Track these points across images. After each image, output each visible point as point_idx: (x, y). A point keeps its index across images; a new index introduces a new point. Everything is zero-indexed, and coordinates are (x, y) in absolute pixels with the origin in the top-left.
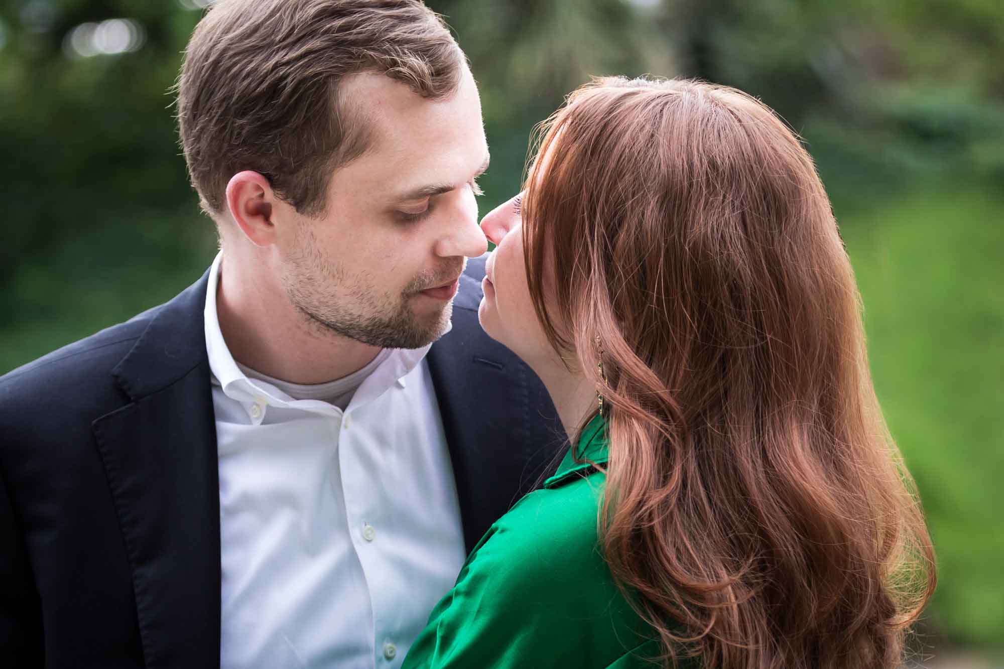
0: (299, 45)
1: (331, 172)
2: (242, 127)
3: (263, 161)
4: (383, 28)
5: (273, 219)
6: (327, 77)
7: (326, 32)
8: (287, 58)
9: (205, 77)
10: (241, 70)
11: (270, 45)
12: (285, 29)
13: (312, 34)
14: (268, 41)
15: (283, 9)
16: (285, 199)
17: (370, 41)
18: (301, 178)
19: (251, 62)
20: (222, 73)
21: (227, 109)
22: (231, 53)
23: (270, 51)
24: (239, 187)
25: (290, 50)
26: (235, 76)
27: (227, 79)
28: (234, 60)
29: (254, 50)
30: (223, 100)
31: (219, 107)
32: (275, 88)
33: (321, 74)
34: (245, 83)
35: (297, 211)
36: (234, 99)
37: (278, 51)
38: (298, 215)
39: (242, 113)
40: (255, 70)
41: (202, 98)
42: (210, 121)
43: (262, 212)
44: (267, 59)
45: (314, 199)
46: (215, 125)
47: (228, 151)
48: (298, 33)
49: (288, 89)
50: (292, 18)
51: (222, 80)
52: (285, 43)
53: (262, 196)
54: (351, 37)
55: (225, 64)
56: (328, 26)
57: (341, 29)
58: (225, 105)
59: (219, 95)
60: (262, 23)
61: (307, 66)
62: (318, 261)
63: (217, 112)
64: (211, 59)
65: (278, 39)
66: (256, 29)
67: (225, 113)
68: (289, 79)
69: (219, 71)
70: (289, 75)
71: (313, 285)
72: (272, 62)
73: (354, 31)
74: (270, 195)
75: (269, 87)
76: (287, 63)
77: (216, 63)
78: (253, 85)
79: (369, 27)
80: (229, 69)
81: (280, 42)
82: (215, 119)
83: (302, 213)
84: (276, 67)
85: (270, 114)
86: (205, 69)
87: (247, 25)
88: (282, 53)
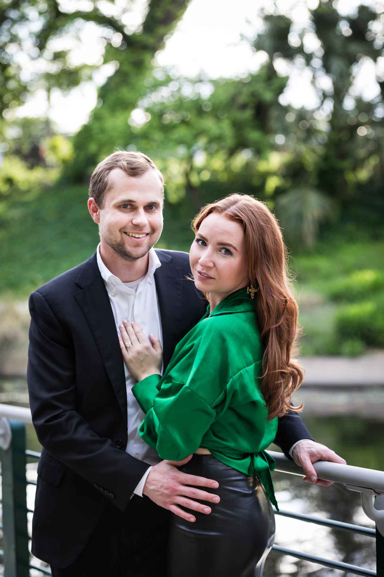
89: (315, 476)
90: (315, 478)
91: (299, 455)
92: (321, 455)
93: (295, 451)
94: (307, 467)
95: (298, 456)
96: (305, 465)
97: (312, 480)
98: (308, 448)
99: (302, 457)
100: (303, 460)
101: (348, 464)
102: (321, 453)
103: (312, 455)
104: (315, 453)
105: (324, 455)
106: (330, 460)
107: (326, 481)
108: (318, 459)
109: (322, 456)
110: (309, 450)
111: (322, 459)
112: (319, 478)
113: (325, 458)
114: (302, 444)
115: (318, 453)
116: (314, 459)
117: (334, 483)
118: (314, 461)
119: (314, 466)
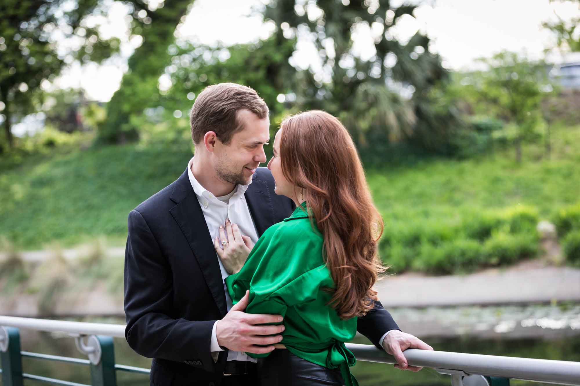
0: (229, 100)
1: (233, 135)
2: (211, 120)
3: (215, 130)
4: (251, 99)
5: (215, 145)
6: (236, 109)
7: (236, 98)
8: (226, 103)
9: (202, 107)
10: (213, 105)
11: (221, 100)
12: (226, 96)
13: (233, 98)
14: (221, 99)
15: (225, 92)
16: (219, 139)
17: (247, 102)
18: (224, 135)
19: (216, 103)
20: (207, 106)
21: (208, 115)
22: (210, 101)
23: (221, 101)
24: (208, 136)
25: (227, 101)
26: (211, 107)
27: (209, 107)
28: (211, 103)
29: (218, 101)
30: (207, 113)
31: (205, 114)
32: (222, 110)
33: (234, 108)
34: (214, 109)
35: (222, 143)
36: (211, 112)
37: (224, 101)
38: (222, 144)
39: (212, 116)
40: (217, 105)
41: (200, 111)
42: (202, 118)
43: (212, 143)
44: (220, 103)
45: (228, 140)
46: (204, 119)
47: (206, 126)
48: (229, 98)
49: (225, 111)
50: (228, 94)
51: (207, 108)
52: (225, 100)
53: (213, 139)
54: (243, 100)
55: (208, 103)
56: (237, 97)
57: (240, 98)
58: (207, 114)
59: (206, 111)
60: (219, 95)
61: (231, 106)
63: (205, 116)
64: (204, 102)
65: (224, 98)
66: (217, 96)
67: (207, 116)
68: (227, 108)
69: (207, 105)
70: (226, 107)
72: (222, 104)
73: (244, 99)
74: (215, 138)
75: (221, 110)
76: (226, 105)
77: (206, 103)
78: (216, 109)
79: (247, 99)
80: (209, 105)
81: (224, 99)
83: (224, 144)
84: (223, 105)
85: (220, 117)
86: (202, 105)
87: (215, 94)
88: (225, 102)
89: (406, 363)
90: (405, 365)
91: (390, 344)
92: (410, 343)
93: (385, 340)
94: (398, 355)
95: (388, 345)
96: (396, 353)
97: (403, 367)
98: (397, 337)
99: (393, 346)
100: (394, 349)
101: (434, 350)
102: (410, 341)
103: (402, 343)
104: (405, 341)
105: (413, 343)
106: (418, 348)
107: (416, 367)
108: (408, 346)
109: (411, 345)
110: (399, 339)
111: (412, 347)
112: (409, 365)
113: (414, 346)
114: (392, 335)
115: (408, 341)
116: (404, 347)
117: (424, 368)
118: (404, 350)
119: (403, 354)
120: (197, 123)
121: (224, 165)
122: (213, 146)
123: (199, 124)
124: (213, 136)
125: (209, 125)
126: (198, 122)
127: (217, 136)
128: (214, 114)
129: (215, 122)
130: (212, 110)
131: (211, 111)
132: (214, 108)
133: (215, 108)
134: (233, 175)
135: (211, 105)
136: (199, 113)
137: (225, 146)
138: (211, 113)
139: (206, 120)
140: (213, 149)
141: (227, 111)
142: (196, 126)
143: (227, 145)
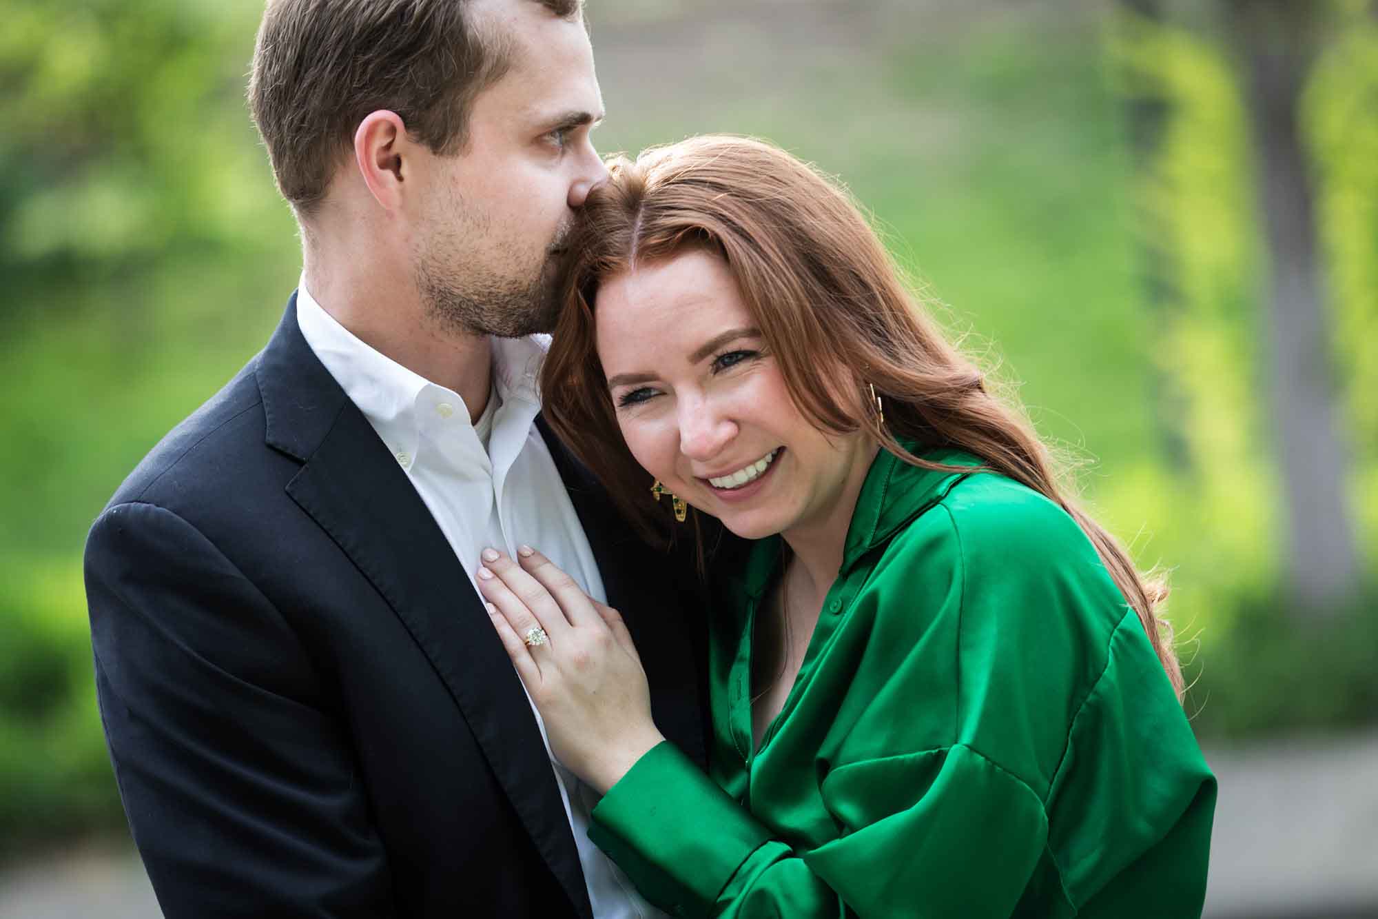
1: (473, 99)
2: (367, 63)
3: (395, 99)
5: (404, 171)
9: (309, 27)
16: (420, 139)
18: (437, 114)
21: (346, 46)
24: (371, 134)
26: (352, 11)
27: (340, 19)
34: (367, 13)
35: (435, 153)
36: (355, 34)
38: (436, 158)
39: (366, 48)
43: (394, 164)
46: (331, 72)
47: (348, 99)
51: (334, 21)
53: (392, 143)
59: (335, 35)
62: (460, 209)
67: (343, 54)
71: (452, 243)
74: (402, 142)
78: (376, 13)
80: (340, 9)
82: (330, 66)
83: (442, 154)
85: (400, 42)
120: (304, 100)
121: (461, 247)
122: (400, 179)
123: (315, 102)
124: (392, 130)
125: (361, 88)
126: (306, 96)
127: (406, 126)
128: (373, 33)
129: (384, 68)
130: (359, 21)
131: (357, 29)
132: (364, 10)
133: (371, 8)
134: (503, 292)
135: (346, 8)
136: (300, 60)
137: (449, 161)
138: (357, 37)
139: (344, 70)
140: (402, 192)
141: (425, 10)
142: (302, 120)
143: (454, 153)
